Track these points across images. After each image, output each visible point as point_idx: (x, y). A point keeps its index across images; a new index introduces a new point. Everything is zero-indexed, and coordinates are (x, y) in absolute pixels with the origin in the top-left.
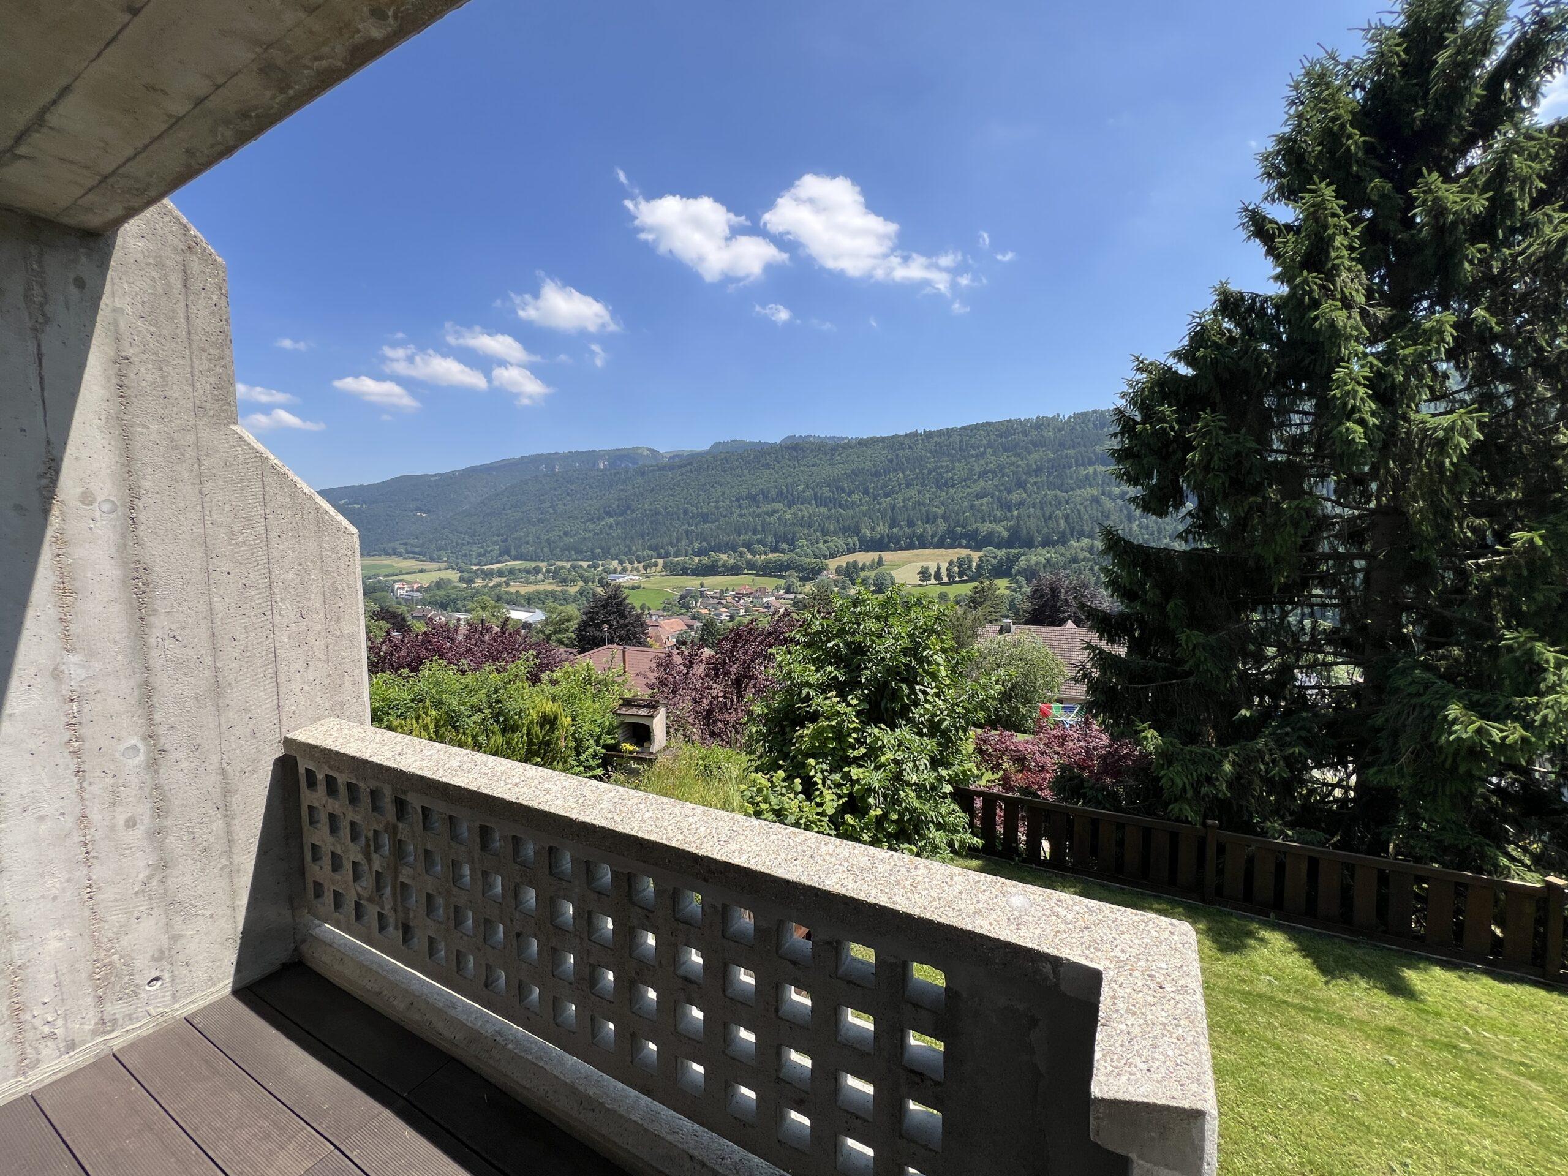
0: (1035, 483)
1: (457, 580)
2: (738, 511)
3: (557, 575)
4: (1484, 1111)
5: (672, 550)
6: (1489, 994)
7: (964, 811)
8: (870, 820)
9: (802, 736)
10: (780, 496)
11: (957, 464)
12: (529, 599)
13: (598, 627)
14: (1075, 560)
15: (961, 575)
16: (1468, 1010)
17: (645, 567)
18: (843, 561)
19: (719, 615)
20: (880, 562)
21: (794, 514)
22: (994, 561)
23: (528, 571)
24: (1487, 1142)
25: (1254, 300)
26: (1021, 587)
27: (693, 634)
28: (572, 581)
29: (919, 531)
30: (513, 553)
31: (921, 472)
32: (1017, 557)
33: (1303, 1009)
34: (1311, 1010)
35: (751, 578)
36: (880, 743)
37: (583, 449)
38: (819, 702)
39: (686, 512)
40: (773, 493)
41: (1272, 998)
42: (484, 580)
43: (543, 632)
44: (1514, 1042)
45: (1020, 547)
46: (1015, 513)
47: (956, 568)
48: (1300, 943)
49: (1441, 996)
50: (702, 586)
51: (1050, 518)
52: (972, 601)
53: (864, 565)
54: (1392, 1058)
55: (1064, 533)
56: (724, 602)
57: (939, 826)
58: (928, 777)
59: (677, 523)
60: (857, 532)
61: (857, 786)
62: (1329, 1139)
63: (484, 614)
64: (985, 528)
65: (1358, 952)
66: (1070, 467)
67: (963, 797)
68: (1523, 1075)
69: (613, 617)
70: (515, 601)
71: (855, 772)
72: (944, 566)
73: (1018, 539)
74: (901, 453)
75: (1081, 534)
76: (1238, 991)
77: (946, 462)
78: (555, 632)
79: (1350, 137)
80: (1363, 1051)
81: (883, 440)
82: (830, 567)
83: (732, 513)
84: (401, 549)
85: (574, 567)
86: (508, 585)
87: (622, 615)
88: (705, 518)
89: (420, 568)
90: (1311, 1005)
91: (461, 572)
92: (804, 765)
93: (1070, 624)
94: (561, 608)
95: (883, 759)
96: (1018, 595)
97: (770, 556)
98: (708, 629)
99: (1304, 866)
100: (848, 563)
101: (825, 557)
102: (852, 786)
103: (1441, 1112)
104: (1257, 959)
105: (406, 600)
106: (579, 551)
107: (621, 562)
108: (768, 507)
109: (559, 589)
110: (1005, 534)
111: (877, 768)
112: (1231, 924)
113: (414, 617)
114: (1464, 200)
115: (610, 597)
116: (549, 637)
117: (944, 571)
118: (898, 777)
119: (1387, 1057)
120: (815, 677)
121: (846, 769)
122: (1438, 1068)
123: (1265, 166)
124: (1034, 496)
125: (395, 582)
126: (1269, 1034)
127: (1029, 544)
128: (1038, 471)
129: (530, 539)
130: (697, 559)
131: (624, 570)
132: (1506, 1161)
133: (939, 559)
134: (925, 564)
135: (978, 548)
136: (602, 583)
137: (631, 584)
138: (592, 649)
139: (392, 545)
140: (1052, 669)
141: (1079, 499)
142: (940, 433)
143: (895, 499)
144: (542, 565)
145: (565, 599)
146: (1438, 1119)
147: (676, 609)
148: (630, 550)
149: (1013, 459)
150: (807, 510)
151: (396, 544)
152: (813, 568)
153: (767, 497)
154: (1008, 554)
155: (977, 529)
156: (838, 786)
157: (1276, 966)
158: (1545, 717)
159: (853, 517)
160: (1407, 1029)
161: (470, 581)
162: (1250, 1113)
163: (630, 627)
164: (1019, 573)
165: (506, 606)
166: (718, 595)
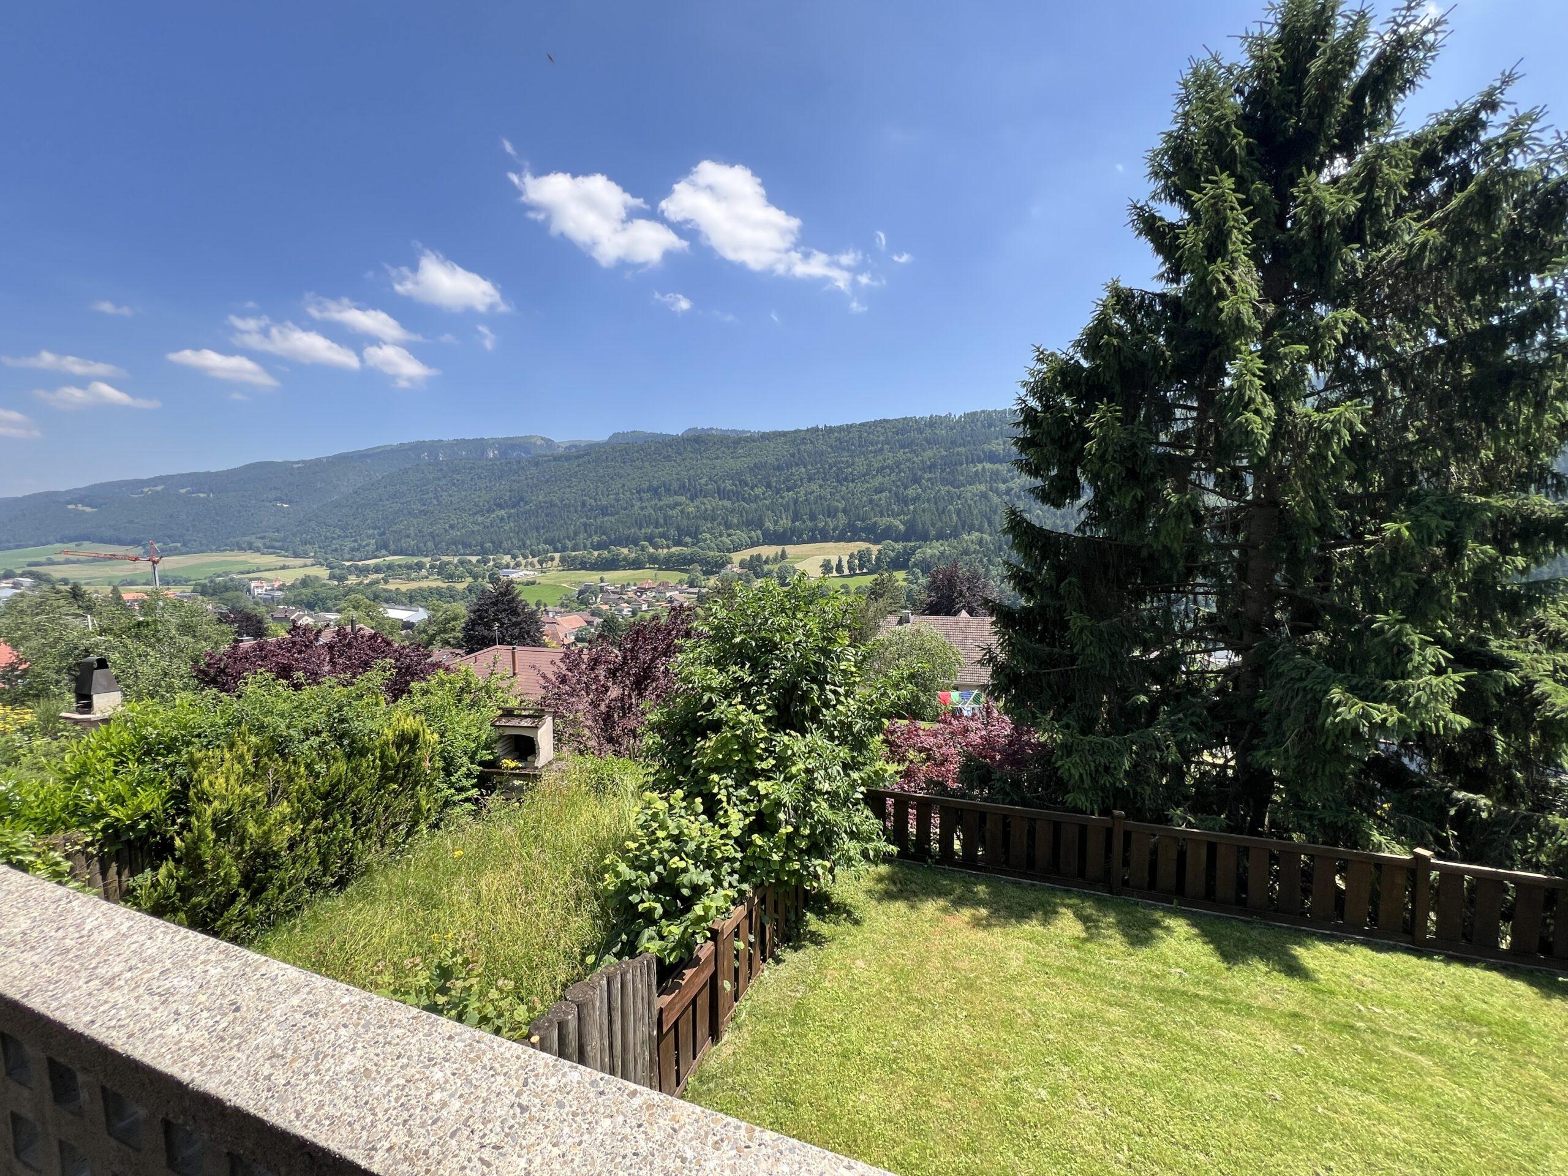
0: (929, 479)
1: (326, 577)
2: (638, 504)
3: (442, 571)
4: (1388, 1095)
5: (570, 544)
6: (1371, 967)
7: (877, 817)
8: (780, 838)
9: (702, 748)
10: (683, 489)
11: (857, 459)
12: (411, 597)
13: (488, 626)
14: (966, 552)
15: (861, 567)
16: (1355, 985)
17: (541, 562)
18: (746, 554)
19: (621, 611)
20: (784, 556)
21: (697, 507)
22: (892, 554)
23: (409, 567)
24: (1396, 1130)
25: (1143, 297)
26: (917, 579)
27: (593, 630)
28: (460, 577)
29: (821, 525)
30: (392, 547)
31: (822, 467)
32: (913, 551)
33: (1214, 1002)
34: (1222, 1002)
35: (653, 572)
36: (790, 752)
37: (469, 437)
38: (723, 710)
39: (584, 504)
40: (675, 485)
41: (1184, 993)
42: (358, 576)
43: (425, 631)
44: (1400, 1014)
45: (916, 540)
46: (912, 507)
47: (857, 561)
48: (1202, 929)
49: (1332, 972)
50: (602, 580)
51: (943, 512)
52: (873, 593)
53: (768, 558)
54: (1300, 1047)
55: (956, 527)
56: (625, 597)
57: (853, 835)
58: (841, 784)
59: (575, 516)
60: (760, 525)
61: (765, 802)
62: (1256, 1149)
63: (354, 614)
64: (883, 522)
65: (1254, 933)
66: (961, 464)
67: (875, 800)
68: (1413, 1050)
69: (504, 615)
70: (393, 599)
71: (763, 786)
72: (845, 559)
73: (914, 533)
74: (803, 447)
75: (972, 528)
76: (1153, 988)
77: (845, 457)
78: (439, 632)
79: (1234, 137)
80: (1274, 1042)
81: (784, 434)
82: (734, 560)
83: (632, 506)
84: (259, 543)
85: (461, 563)
86: (386, 582)
87: (514, 612)
88: (604, 511)
89: (281, 564)
90: (1221, 997)
91: (331, 568)
92: (705, 781)
93: (964, 614)
94: (445, 606)
95: (794, 770)
96: (915, 586)
97: (673, 549)
98: (609, 625)
99: (1204, 852)
100: (752, 556)
101: (729, 551)
102: (759, 801)
103: (1351, 1101)
104: (1165, 950)
105: (265, 600)
106: (466, 545)
107: (514, 557)
108: (671, 500)
109: (445, 585)
110: (902, 527)
111: (787, 779)
112: (1138, 915)
113: (274, 619)
114: (1340, 200)
115: (502, 594)
116: (432, 638)
117: (845, 564)
118: (809, 786)
119: (1295, 1046)
120: (717, 679)
121: (753, 783)
122: (1341, 1052)
123: (1153, 166)
124: (929, 491)
125: (251, 580)
126: (1187, 1034)
127: (925, 537)
128: (931, 468)
129: (412, 531)
130: (596, 553)
131: (518, 565)
132: (1416, 1150)
133: (840, 552)
134: (827, 557)
135: (876, 542)
136: (494, 579)
137: (525, 580)
138: (481, 649)
139: (247, 539)
140: (950, 658)
141: (969, 495)
142: (840, 429)
143: (798, 493)
144: (424, 560)
145: (452, 596)
146: (1350, 1109)
147: (575, 605)
148: (524, 545)
149: (909, 455)
150: (709, 504)
151: (252, 538)
152: (717, 562)
153: (669, 490)
154: (905, 547)
155: (876, 523)
156: (745, 802)
157: (1184, 957)
158: (1418, 699)
159: (756, 510)
160: (1308, 1012)
161: (342, 579)
162: (1181, 1130)
163: (523, 625)
164: (915, 565)
165: (385, 605)
166: (619, 590)
